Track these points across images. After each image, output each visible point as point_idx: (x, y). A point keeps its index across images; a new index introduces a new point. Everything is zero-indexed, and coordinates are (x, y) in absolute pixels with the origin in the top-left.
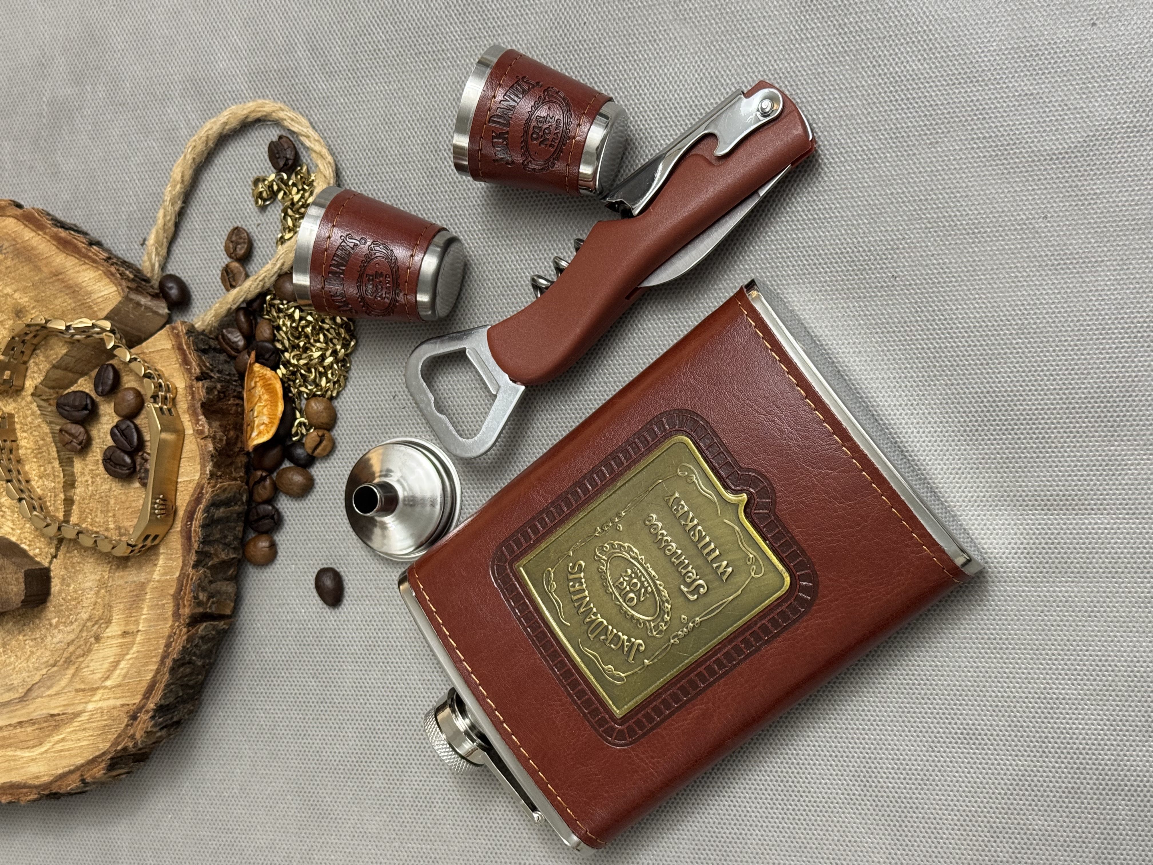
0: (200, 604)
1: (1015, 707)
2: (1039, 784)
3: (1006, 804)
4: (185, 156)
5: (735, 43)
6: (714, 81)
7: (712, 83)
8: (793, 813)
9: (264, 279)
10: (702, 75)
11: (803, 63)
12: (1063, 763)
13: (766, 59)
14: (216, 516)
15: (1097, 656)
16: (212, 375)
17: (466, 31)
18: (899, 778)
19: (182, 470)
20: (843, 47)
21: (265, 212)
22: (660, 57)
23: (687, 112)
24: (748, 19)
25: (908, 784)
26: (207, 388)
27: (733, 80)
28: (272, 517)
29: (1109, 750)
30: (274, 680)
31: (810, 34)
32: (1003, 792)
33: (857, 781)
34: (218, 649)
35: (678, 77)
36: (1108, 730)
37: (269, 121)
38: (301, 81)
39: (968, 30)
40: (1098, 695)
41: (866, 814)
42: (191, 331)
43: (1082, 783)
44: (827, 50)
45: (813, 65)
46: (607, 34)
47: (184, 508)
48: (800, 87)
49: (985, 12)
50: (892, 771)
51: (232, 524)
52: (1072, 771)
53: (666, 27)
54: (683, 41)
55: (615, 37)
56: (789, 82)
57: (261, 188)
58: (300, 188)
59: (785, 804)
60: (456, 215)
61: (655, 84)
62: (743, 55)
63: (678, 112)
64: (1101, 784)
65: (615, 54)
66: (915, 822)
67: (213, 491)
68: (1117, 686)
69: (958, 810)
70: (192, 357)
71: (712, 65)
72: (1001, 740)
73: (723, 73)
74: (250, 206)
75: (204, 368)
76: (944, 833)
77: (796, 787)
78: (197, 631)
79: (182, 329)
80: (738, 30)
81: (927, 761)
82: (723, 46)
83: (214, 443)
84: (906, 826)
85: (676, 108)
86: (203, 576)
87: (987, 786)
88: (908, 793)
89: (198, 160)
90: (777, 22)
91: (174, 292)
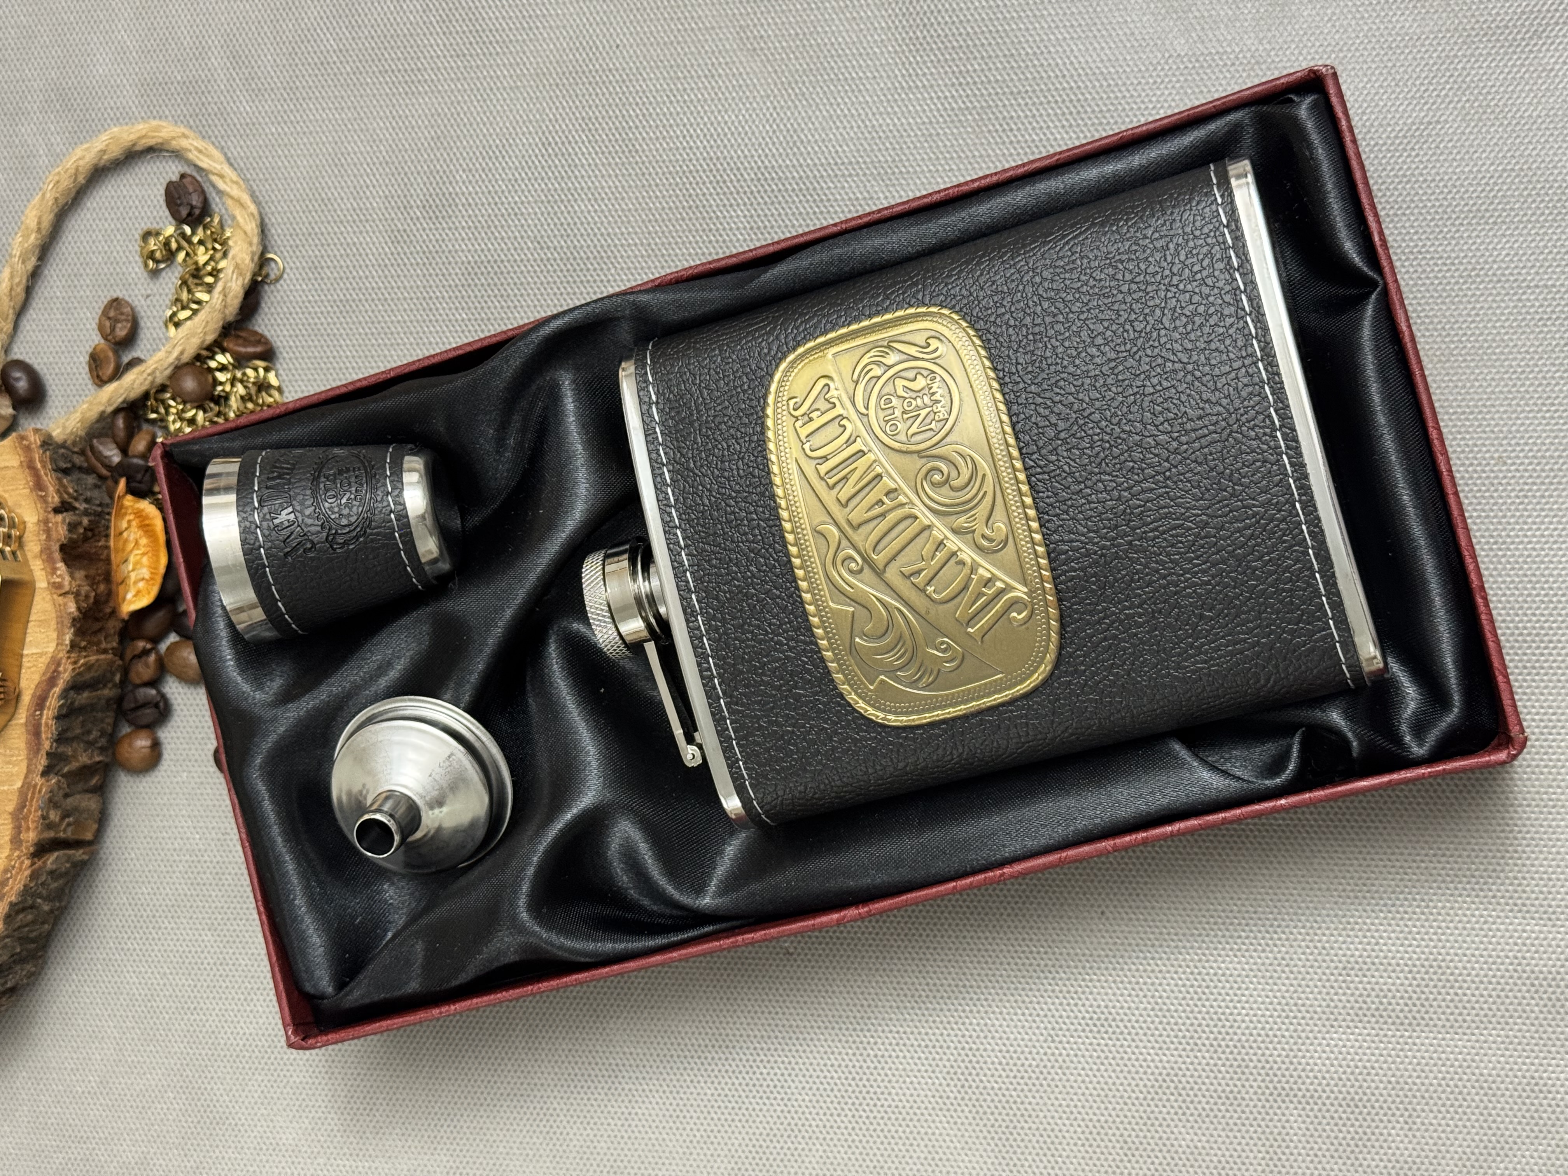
0: (50, 826)
1: (1160, 984)
2: (1188, 1086)
3: (1145, 1112)
4: (44, 195)
5: (821, 88)
6: (791, 137)
7: (789, 138)
8: (867, 1122)
9: (153, 372)
10: (775, 127)
11: (911, 120)
12: (1220, 1059)
13: (861, 111)
14: (77, 703)
15: (1268, 919)
16: (77, 505)
17: (451, 45)
18: (1008, 1077)
19: (29, 639)
20: (964, 102)
21: (158, 278)
22: (719, 99)
23: (753, 176)
24: (839, 56)
25: (1019, 1084)
26: (69, 524)
27: (817, 137)
28: (156, 706)
29: (1279, 1043)
30: (153, 932)
31: (921, 81)
32: (1141, 1096)
33: (952, 1079)
34: (72, 885)
35: (743, 128)
36: (1279, 1016)
37: (167, 151)
38: (216, 99)
39: (1128, 91)
40: (1267, 971)
41: (962, 1124)
42: (47, 443)
43: (1243, 1086)
44: (942, 104)
45: (924, 123)
46: (648, 62)
47: (32, 692)
48: (907, 152)
49: (1151, 68)
50: (999, 1067)
51: (100, 715)
52: (1231, 1070)
53: (728, 59)
54: (751, 79)
55: (658, 67)
56: (891, 143)
57: (153, 244)
58: (210, 247)
59: (857, 1110)
60: (431, 298)
61: (712, 135)
62: (831, 104)
63: (742, 175)
64: (1267, 1088)
65: (657, 91)
66: (1026, 1135)
67: (74, 669)
68: (1292, 959)
69: (1083, 1120)
70: (49, 480)
71: (789, 114)
72: (1141, 1028)
73: (803, 126)
74: (136, 269)
75: (66, 496)
76: (1064, 1150)
77: (872, 1086)
78: (45, 863)
79: (35, 440)
80: (825, 69)
81: (1045, 1054)
82: (805, 90)
83: (77, 602)
84: (1015, 1140)
85: (738, 169)
86: (56, 788)
87: (1121, 1088)
88: (1019, 1096)
89: (62, 201)
90: (877, 63)
91: (22, 384)
